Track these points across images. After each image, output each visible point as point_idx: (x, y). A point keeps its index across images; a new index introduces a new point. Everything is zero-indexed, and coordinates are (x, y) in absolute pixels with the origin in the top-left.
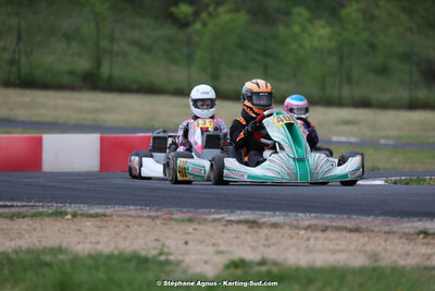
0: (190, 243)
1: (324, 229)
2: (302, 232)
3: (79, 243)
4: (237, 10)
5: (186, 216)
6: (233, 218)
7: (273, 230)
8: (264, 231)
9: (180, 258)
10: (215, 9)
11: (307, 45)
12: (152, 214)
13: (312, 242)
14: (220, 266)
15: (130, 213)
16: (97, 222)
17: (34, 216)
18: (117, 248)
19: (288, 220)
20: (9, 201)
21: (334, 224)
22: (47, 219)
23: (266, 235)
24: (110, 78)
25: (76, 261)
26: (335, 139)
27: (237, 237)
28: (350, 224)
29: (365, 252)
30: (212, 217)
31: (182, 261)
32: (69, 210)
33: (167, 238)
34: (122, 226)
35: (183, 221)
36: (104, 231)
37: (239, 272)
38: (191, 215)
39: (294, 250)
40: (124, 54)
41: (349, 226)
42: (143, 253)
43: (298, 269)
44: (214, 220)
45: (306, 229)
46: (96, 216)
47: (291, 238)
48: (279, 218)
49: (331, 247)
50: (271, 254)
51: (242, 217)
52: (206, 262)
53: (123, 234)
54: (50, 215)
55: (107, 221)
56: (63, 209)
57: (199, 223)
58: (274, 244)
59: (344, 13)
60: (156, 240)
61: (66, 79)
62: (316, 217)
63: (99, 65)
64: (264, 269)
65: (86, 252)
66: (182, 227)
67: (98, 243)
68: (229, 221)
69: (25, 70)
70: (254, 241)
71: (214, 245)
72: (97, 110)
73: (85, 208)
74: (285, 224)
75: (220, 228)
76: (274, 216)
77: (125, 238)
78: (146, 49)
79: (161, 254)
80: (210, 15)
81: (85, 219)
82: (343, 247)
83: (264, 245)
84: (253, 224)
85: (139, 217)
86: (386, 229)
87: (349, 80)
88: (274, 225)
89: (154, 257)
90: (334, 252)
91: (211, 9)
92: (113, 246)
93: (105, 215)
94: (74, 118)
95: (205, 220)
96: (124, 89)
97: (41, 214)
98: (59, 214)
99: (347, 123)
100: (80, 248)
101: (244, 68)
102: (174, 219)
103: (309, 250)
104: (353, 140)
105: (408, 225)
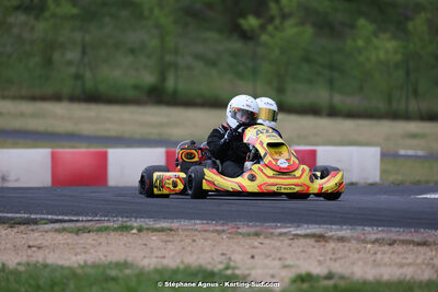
0: (256, 257)
1: (392, 243)
2: (369, 246)
3: (145, 257)
4: (302, 23)
5: (252, 230)
6: (299, 232)
7: (340, 244)
8: (332, 245)
9: (247, 272)
10: (282, 23)
11: (373, 57)
12: (219, 228)
13: (379, 256)
14: (287, 281)
15: (196, 227)
16: (163, 236)
17: (99, 230)
18: (182, 262)
19: (355, 235)
20: (75, 215)
21: (401, 238)
22: (112, 234)
23: (333, 249)
24: (175, 92)
25: (141, 275)
26: (402, 152)
27: (303, 251)
28: (417, 238)
29: (433, 266)
30: (279, 231)
31: (249, 275)
32: (135, 224)
33: (233, 252)
34: (188, 241)
35: (249, 235)
36: (170, 246)
37: (305, 286)
38: (258, 229)
39: (360, 263)
40: (189, 68)
41: (416, 240)
42: (209, 267)
43: (365, 283)
44: (281, 234)
45: (373, 242)
46: (162, 230)
47: (358, 252)
48: (345, 232)
49: (398, 260)
50: (338, 268)
51: (309, 231)
52: (273, 276)
53: (189, 248)
54: (115, 230)
55: (173, 235)
56: (129, 224)
57: (266, 237)
58: (341, 258)
59: (410, 25)
60: (223, 254)
61: (131, 94)
62: (383, 231)
63: (163, 78)
64: (330, 283)
65: (152, 267)
66: (249, 241)
67: (164, 257)
68: (295, 235)
69: (89, 84)
70: (321, 256)
71: (280, 259)
72: (161, 125)
73: (150, 223)
74: (352, 237)
75: (287, 242)
76: (341, 230)
77: (192, 252)
78: (212, 63)
79: (227, 268)
80: (276, 28)
81: (151, 234)
82: (410, 260)
83: (331, 259)
84: (320, 238)
85: (205, 231)
87: (416, 93)
88: (341, 239)
89: (220, 271)
90: (401, 266)
91: (277, 22)
92: (179, 261)
93: (171, 230)
94: (139, 132)
95: (272, 234)
96: (189, 103)
97: (107, 229)
98: (124, 229)
99: (414, 136)
100: (145, 262)
101: (310, 82)
102: (241, 234)
103: (376, 264)
104: (420, 153)
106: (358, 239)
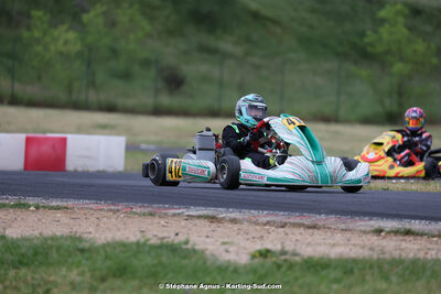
2: (258, 227)
5: (146, 210)
6: (190, 213)
12: (113, 208)
15: (90, 206)
19: (245, 217)
21: (292, 221)
28: (307, 221)
30: (172, 211)
32: (31, 203)
35: (144, 214)
38: (150, 209)
44: (174, 215)
46: (59, 208)
48: (235, 214)
51: (200, 213)
54: (12, 207)
56: (25, 202)
57: (160, 217)
68: (188, 216)
73: (42, 201)
74: (244, 219)
75: (183, 223)
84: (212, 219)
85: (100, 210)
86: (343, 226)
93: (67, 208)
95: (166, 214)
97: (2, 206)
98: (26, 206)
102: (136, 213)
105: (362, 223)
106: (250, 221)
